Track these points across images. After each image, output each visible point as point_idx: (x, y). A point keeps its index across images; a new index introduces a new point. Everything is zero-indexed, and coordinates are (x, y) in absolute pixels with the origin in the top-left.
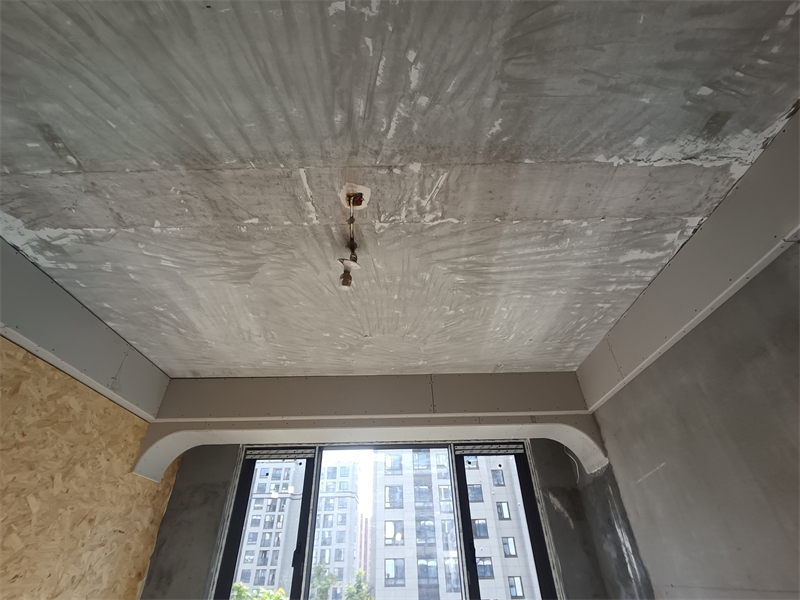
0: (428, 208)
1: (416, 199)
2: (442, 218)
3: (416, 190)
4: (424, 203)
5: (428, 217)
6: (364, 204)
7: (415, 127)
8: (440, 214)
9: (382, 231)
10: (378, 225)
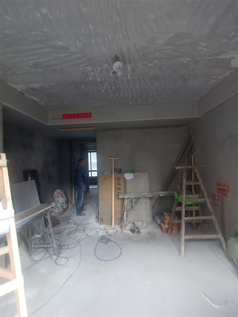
0: (91, 72)
1: (96, 74)
2: (85, 70)
3: (97, 76)
4: (93, 73)
5: (90, 69)
6: (112, 71)
7: (101, 86)
8: (86, 70)
9: (105, 64)
10: (107, 66)
